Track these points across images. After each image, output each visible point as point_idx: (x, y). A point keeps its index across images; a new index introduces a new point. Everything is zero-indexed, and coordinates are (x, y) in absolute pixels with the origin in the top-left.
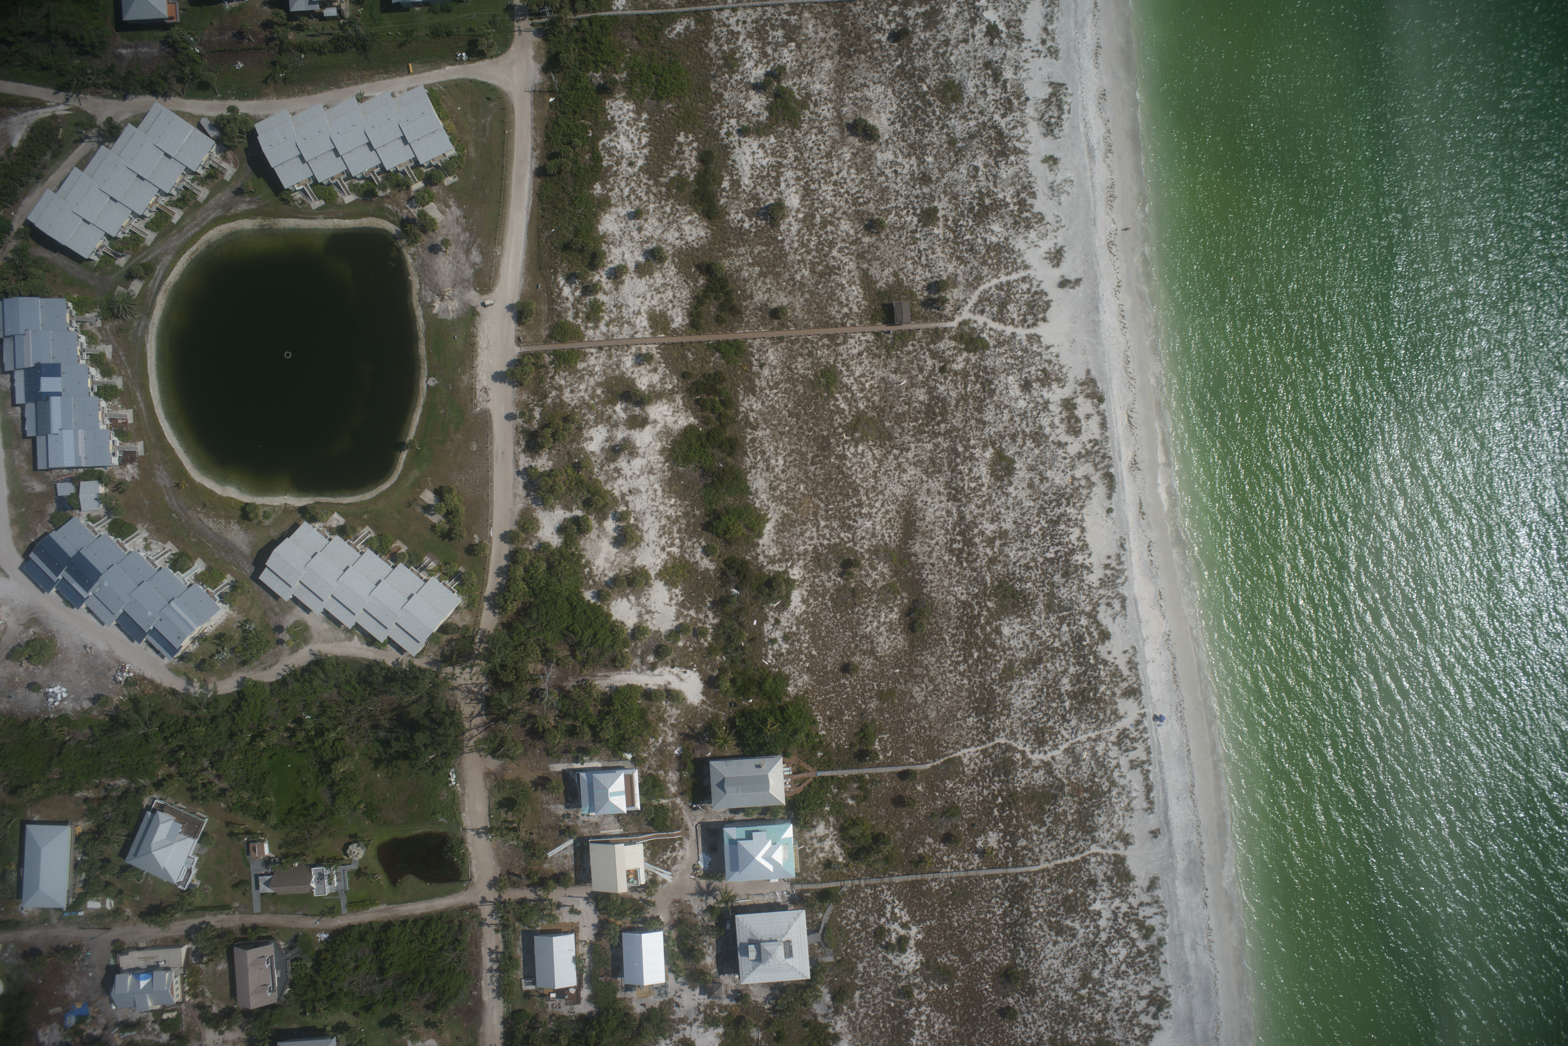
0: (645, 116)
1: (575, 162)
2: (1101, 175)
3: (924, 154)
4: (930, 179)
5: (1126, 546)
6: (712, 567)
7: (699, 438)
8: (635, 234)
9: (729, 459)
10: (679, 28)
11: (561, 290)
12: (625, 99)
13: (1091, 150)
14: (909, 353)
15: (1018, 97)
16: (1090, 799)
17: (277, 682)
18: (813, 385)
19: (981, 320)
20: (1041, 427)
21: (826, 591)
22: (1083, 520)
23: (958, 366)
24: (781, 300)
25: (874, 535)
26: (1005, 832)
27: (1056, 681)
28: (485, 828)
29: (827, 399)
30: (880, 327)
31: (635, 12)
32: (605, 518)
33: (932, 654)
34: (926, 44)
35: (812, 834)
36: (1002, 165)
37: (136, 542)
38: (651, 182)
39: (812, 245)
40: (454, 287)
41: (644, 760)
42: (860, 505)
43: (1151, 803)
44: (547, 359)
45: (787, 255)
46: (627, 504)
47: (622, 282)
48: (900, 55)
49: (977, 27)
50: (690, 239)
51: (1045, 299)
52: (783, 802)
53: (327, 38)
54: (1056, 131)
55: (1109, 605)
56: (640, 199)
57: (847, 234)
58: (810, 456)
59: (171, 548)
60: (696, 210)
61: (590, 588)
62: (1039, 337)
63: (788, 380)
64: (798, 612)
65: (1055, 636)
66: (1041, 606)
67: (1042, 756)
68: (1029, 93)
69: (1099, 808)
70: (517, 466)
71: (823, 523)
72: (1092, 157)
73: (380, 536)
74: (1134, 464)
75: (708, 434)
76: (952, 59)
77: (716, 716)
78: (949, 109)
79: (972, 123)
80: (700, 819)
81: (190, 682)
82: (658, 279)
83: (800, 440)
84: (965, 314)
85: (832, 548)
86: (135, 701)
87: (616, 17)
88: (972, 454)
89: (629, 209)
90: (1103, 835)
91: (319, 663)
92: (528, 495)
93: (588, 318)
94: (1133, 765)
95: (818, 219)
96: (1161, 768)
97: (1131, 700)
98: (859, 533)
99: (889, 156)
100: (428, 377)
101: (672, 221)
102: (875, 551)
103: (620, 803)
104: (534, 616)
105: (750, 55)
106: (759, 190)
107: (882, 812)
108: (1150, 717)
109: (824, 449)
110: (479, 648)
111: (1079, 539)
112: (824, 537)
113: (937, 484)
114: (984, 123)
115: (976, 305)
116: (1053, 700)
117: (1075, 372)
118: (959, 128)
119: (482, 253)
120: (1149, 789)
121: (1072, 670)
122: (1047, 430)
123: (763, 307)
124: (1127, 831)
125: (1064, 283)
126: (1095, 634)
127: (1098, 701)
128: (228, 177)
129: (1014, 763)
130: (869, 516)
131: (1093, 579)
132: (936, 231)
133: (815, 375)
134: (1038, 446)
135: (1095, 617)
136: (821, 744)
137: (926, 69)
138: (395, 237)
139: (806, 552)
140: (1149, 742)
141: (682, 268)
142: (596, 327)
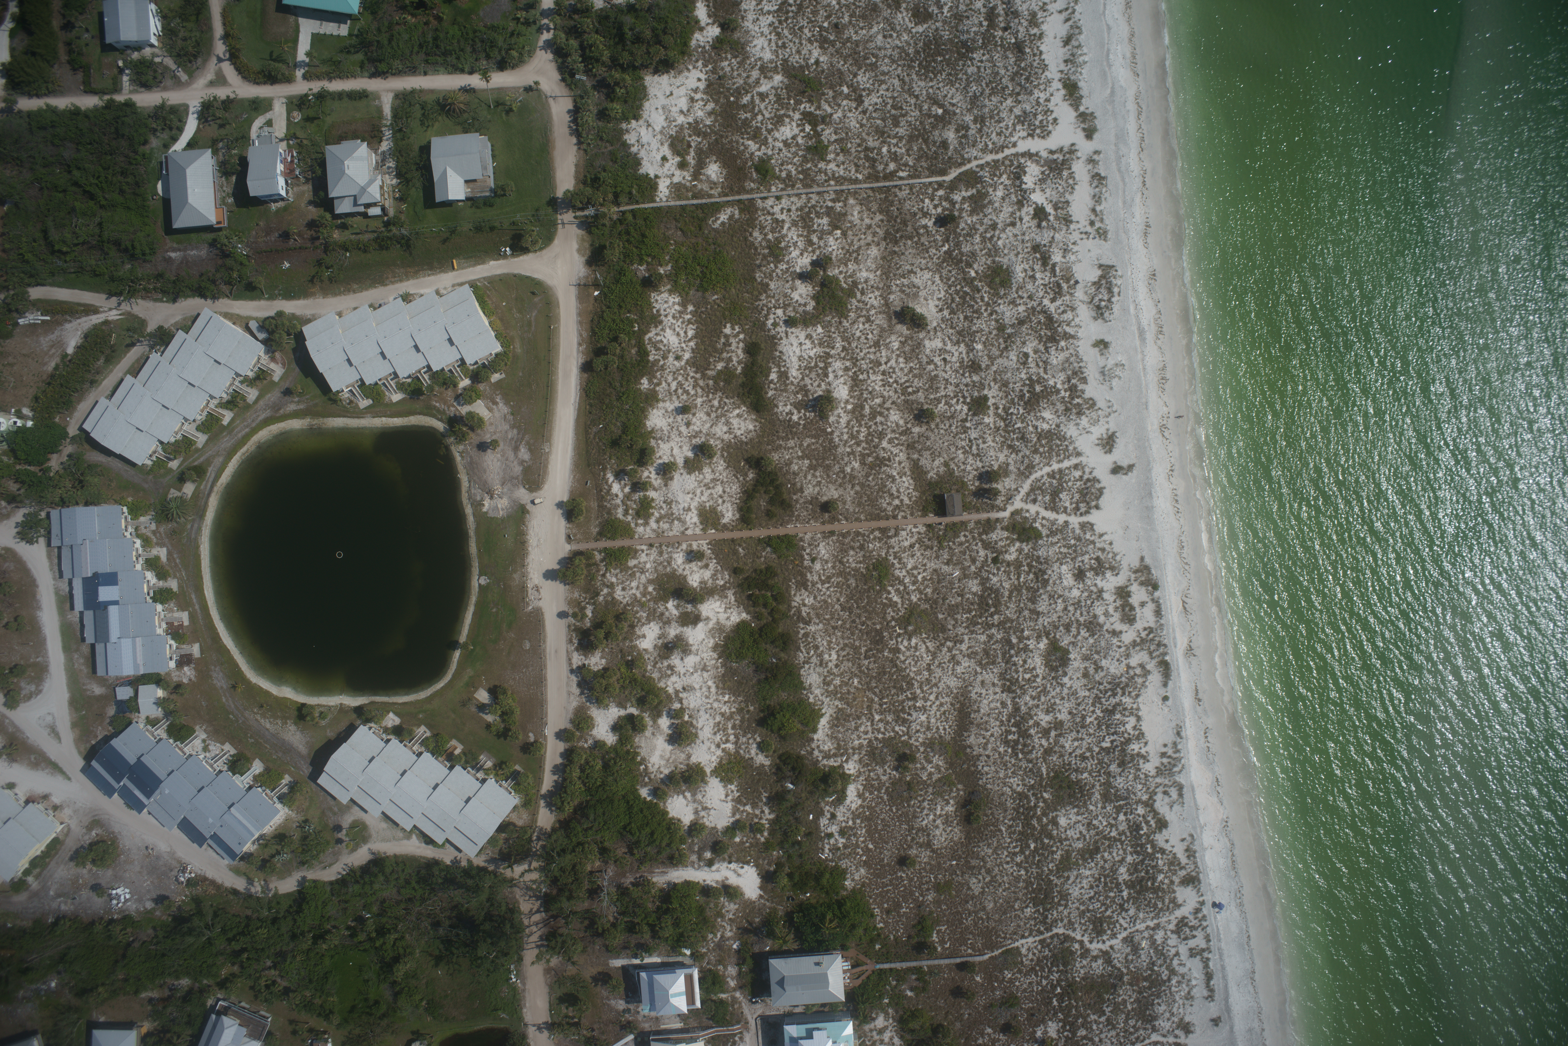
0: (690, 308)
1: (622, 357)
2: (1152, 357)
3: (973, 341)
4: (979, 367)
5: (1183, 734)
6: (767, 762)
7: (752, 634)
8: (683, 429)
9: (782, 655)
10: (723, 217)
11: (610, 487)
12: (671, 292)
13: (1141, 333)
14: (961, 544)
15: (1068, 280)
16: (1150, 988)
17: (337, 881)
18: (865, 578)
19: (1033, 509)
20: (1095, 616)
21: (881, 784)
22: (1138, 709)
23: (1011, 556)
24: (832, 493)
25: (928, 728)
26: (1065, 1022)
27: (1114, 870)
28: (546, 1023)
29: (879, 592)
30: (932, 519)
31: (678, 203)
32: (659, 715)
33: (989, 845)
34: (973, 228)
35: (872, 1026)
36: (1053, 351)
37: (196, 744)
38: (698, 376)
39: (862, 437)
40: (503, 484)
41: (703, 956)
42: (915, 698)
43: (1212, 990)
44: (598, 557)
45: (836, 447)
46: (681, 701)
47: (672, 479)
48: (947, 240)
49: (1025, 210)
50: (739, 433)
51: (1097, 486)
52: (842, 997)
53: (372, 236)
54: (1106, 315)
55: (1165, 793)
56: (687, 392)
57: (897, 425)
58: (863, 650)
59: (229, 749)
60: (744, 403)
61: (645, 785)
62: (1092, 525)
63: (840, 574)
64: (854, 806)
65: (1112, 826)
66: (1097, 796)
67: (1100, 946)
68: (1078, 276)
69: (1159, 997)
70: (570, 664)
71: (877, 717)
72: (1142, 339)
73: (436, 736)
74: (1190, 651)
75: (761, 629)
76: (1000, 243)
77: (774, 911)
78: (997, 294)
79: (1021, 308)
80: (759, 1012)
81: (250, 881)
82: (708, 474)
83: (853, 634)
84: (1018, 504)
85: (887, 742)
86: (197, 901)
87: (659, 208)
88: (1027, 646)
89: (677, 404)
90: (1164, 1024)
91: (377, 863)
92: (582, 693)
93: (637, 515)
94: (1193, 953)
95: (867, 410)
96: (1221, 955)
97: (1190, 888)
98: (914, 726)
99: (937, 343)
100: (480, 575)
101: (719, 415)
102: (930, 744)
103: (680, 1003)
104: (592, 817)
105: (795, 244)
106: (808, 381)
107: (941, 1003)
108: (1209, 904)
109: (877, 643)
110: (537, 846)
111: (1135, 728)
112: (879, 731)
113: (991, 676)
114: (1033, 308)
115: (1028, 494)
116: (1111, 890)
117: (1129, 560)
118: (1008, 314)
119: (530, 450)
120: (1209, 976)
121: (1129, 859)
122: (1102, 619)
123: (814, 500)
124: (1187, 1019)
125: (1116, 470)
126: (1152, 823)
127: (1156, 890)
128: (276, 378)
129: (1072, 953)
130: (924, 709)
131: (1149, 767)
132: (987, 420)
133: (867, 568)
134: (1093, 635)
135: (1152, 806)
136: (879, 936)
137: (973, 254)
138: (443, 435)
139: (861, 746)
140: (1209, 930)
141: (732, 462)
142: (646, 524)
